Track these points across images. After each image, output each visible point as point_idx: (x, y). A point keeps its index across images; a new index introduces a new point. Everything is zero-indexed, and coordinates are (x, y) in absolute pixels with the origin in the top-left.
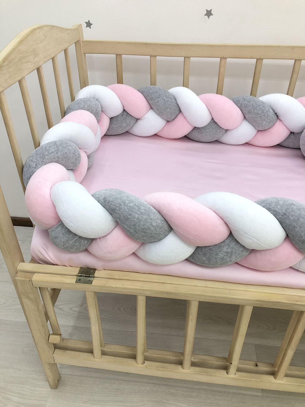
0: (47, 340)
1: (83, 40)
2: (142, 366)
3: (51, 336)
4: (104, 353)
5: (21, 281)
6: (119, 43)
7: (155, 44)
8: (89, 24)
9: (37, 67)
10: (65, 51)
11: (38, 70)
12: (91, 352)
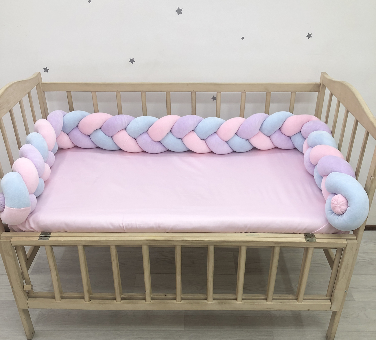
0: (22, 288)
1: (42, 83)
2: (88, 302)
3: (25, 286)
4: (62, 298)
5: (4, 242)
6: (68, 84)
7: (93, 84)
8: (46, 70)
9: (9, 110)
10: (29, 94)
11: (11, 111)
12: (54, 297)
